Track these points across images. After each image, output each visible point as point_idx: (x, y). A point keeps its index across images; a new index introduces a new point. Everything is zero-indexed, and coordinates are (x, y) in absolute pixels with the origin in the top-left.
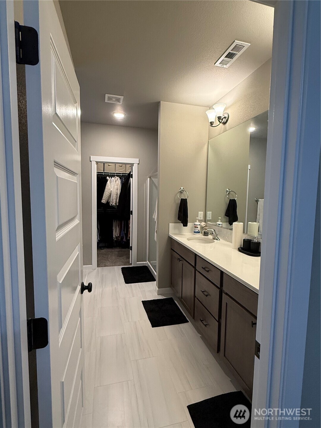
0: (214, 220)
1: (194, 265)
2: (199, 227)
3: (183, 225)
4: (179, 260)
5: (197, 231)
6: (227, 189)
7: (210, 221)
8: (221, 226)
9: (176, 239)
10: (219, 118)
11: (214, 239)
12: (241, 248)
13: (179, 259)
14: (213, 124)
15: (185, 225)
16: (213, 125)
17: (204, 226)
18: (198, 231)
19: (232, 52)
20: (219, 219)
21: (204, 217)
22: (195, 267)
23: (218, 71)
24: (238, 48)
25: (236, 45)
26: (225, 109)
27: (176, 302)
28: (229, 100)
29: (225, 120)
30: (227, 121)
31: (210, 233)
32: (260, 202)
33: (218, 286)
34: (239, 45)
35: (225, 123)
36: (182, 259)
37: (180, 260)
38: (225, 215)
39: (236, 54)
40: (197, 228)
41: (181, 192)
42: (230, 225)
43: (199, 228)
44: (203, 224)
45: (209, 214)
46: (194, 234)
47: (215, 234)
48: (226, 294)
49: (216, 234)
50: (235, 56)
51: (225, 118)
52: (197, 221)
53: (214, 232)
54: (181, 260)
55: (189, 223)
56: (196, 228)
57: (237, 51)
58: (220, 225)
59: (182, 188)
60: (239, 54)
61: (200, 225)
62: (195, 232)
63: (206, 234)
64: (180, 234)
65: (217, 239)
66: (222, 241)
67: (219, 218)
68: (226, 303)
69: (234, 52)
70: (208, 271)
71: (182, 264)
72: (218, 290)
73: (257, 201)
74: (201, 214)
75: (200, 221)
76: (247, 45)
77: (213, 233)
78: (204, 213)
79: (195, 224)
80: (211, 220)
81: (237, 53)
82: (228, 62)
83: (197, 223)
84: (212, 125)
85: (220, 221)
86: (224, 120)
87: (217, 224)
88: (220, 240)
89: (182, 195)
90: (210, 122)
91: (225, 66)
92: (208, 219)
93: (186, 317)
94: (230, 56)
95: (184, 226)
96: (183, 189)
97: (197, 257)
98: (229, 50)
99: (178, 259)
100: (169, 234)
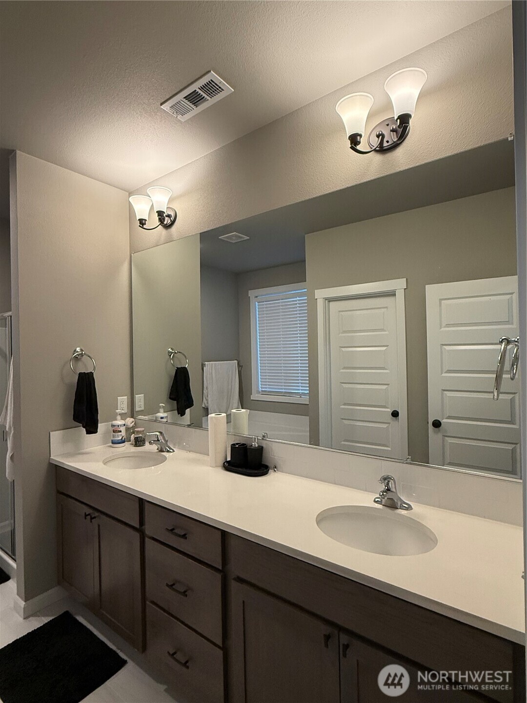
0: (151, 409)
1: (137, 526)
2: (123, 429)
3: (86, 430)
4: (89, 517)
5: (120, 438)
6: (170, 349)
7: (141, 412)
8: (165, 420)
9: (68, 465)
10: (160, 213)
11: (161, 451)
12: (228, 462)
13: (89, 515)
14: (145, 224)
15: (92, 429)
16: (145, 226)
17: (131, 425)
18: (122, 439)
19: (200, 92)
20: (160, 407)
21: (130, 408)
22: (140, 531)
23: (165, 122)
24: (212, 88)
25: (211, 80)
26: (171, 200)
27: (81, 619)
28: (180, 185)
29: (169, 221)
30: (173, 223)
31: (154, 441)
32: (207, 366)
33: (217, 567)
34: (216, 84)
35: (168, 227)
36: (97, 514)
37: (92, 518)
38: (170, 398)
39: (206, 100)
40: (120, 433)
41: (76, 359)
42: (181, 416)
43: (123, 433)
44: (129, 421)
45: (140, 399)
46: (111, 447)
47: (163, 441)
48: (240, 580)
49: (165, 440)
50: (203, 102)
51: (169, 216)
52: (119, 417)
53: (160, 438)
54: (95, 518)
55: (101, 423)
56: (116, 434)
57: (209, 95)
58: (162, 420)
59: (78, 349)
60: (210, 101)
61: (124, 425)
62: (113, 442)
63: (139, 442)
64: (77, 452)
65: (168, 451)
66: (178, 452)
67: (161, 404)
68: (244, 602)
69: (204, 95)
70: (184, 536)
71: (99, 526)
72: (219, 576)
73: (203, 366)
74: (123, 402)
75: (123, 416)
76: (228, 89)
77: (158, 440)
78: (130, 397)
79: (113, 426)
80: (142, 410)
81: (208, 98)
82: (188, 111)
83: (119, 422)
84: (143, 224)
85: (162, 410)
86: (167, 221)
87: (156, 417)
88: (174, 451)
89: (80, 364)
90: (139, 220)
91: (180, 117)
92: (137, 409)
93: (118, 652)
94: (194, 99)
95: (88, 432)
96: (82, 350)
97: (147, 506)
98: (195, 87)
99: (86, 515)
100: (51, 457)
